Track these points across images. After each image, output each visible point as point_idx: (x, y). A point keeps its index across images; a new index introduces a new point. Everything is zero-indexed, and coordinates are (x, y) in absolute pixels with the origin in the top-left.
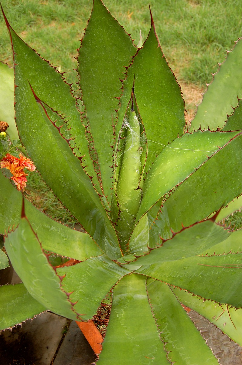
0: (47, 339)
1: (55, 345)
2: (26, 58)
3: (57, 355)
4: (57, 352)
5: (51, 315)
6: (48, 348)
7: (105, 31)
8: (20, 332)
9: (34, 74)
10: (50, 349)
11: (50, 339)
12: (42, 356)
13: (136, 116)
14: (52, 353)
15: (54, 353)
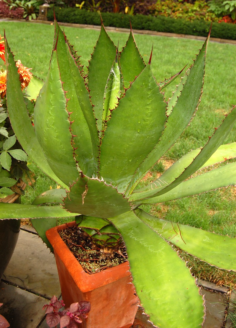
0: (33, 314)
1: (39, 319)
2: (61, 41)
3: (40, 327)
4: (40, 325)
5: (39, 298)
6: (32, 320)
7: (106, 50)
8: (10, 307)
9: (63, 53)
10: (34, 322)
11: (36, 314)
12: (26, 326)
13: (118, 66)
14: (36, 324)
15: (37, 325)
